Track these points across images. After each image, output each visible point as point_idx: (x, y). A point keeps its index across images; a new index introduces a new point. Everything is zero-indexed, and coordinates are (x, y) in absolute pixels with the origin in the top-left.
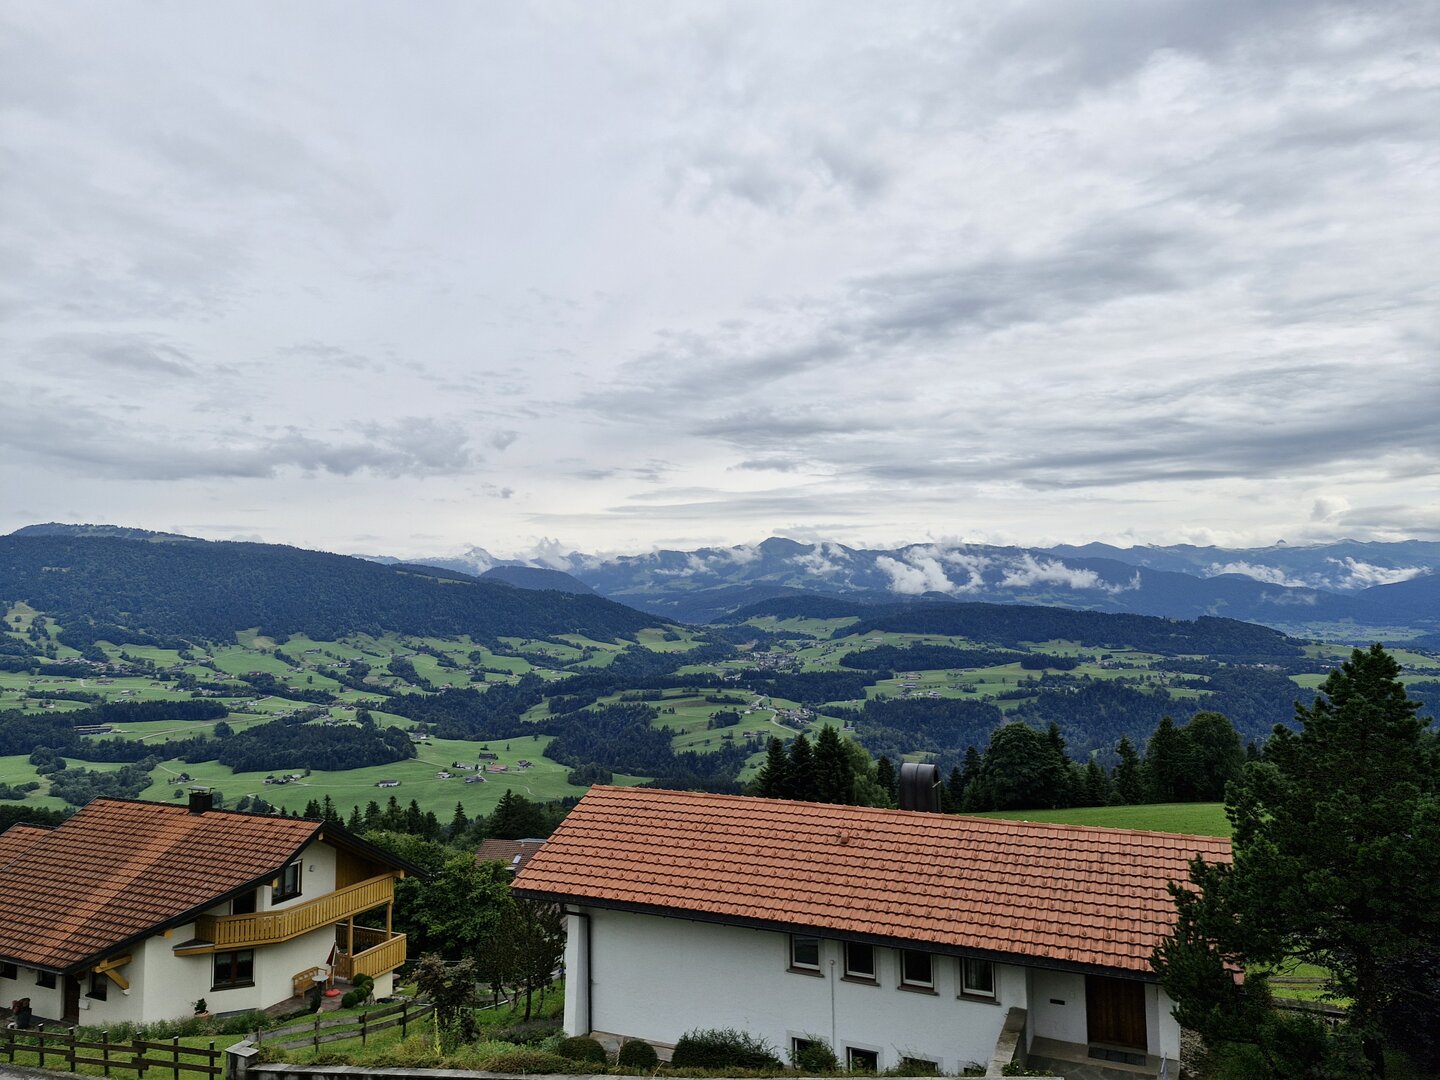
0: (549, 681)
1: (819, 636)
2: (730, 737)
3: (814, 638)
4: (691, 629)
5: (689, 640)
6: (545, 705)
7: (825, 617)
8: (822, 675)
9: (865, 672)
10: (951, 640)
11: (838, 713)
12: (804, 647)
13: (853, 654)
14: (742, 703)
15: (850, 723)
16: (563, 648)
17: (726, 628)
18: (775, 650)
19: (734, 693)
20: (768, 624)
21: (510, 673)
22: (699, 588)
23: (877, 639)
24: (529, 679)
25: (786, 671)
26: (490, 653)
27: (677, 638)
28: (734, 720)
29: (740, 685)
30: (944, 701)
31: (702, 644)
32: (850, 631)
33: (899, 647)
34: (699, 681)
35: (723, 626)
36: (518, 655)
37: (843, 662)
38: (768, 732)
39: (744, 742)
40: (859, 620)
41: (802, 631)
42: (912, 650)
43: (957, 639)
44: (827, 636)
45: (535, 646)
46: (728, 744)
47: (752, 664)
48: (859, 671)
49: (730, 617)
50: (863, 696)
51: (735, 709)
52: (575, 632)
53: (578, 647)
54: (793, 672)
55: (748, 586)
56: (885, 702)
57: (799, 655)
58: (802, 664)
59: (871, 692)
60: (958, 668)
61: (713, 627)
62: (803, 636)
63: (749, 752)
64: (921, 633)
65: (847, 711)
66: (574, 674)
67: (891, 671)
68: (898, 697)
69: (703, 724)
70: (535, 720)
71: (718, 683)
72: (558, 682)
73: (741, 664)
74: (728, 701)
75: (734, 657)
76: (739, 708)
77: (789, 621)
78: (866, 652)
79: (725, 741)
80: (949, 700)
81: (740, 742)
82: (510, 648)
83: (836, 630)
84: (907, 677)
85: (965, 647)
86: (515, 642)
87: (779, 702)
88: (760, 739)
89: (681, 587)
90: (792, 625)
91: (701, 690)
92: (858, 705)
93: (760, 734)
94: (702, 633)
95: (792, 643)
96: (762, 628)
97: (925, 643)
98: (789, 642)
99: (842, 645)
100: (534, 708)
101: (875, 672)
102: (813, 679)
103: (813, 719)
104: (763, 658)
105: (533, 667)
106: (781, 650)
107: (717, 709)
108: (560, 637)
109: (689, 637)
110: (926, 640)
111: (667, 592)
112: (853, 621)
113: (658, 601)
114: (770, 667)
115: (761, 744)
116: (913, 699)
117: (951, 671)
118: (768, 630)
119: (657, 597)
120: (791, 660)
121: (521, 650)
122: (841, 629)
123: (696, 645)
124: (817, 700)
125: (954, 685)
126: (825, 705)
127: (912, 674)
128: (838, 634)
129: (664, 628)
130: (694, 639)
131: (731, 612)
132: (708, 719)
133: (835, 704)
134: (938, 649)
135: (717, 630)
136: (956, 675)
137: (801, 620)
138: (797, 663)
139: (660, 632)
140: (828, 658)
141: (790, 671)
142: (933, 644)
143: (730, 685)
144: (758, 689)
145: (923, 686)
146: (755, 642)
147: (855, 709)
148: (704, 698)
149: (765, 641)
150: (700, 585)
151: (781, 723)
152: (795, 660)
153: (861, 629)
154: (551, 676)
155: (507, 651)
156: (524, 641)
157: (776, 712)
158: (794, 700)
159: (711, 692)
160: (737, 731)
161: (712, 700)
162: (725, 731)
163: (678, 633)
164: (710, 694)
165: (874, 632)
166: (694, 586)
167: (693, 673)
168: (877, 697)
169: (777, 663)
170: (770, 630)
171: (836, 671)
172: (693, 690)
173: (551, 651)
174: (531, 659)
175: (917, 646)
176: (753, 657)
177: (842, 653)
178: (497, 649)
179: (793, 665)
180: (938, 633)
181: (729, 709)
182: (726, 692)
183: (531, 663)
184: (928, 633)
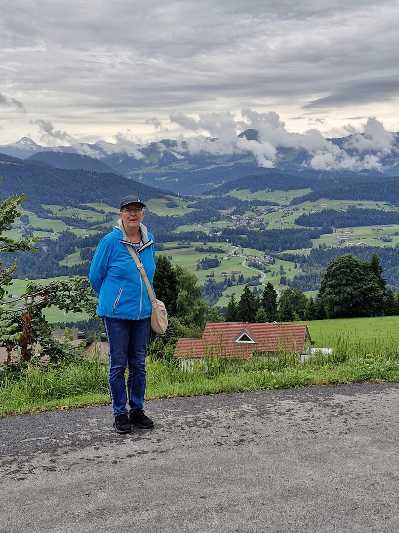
0: (80, 237)
1: (281, 203)
2: (212, 276)
3: (278, 205)
4: (186, 199)
5: (185, 207)
6: (78, 254)
7: (286, 190)
8: (281, 232)
9: (313, 229)
10: (377, 205)
11: (291, 258)
12: (269, 211)
13: (305, 216)
14: (222, 252)
15: (298, 265)
16: (90, 213)
17: (213, 198)
18: (248, 214)
19: (216, 245)
20: (243, 195)
21: (52, 231)
22: (195, 168)
23: (324, 204)
24: (65, 236)
25: (255, 229)
26: (36, 217)
27: (175, 206)
28: (215, 264)
29: (221, 239)
30: (369, 248)
31: (194, 210)
32: (304, 199)
33: (339, 211)
34: (190, 237)
35: (210, 197)
36: (57, 218)
37: (297, 222)
38: (240, 272)
39: (222, 280)
40: (312, 191)
41: (269, 200)
42: (348, 212)
43: (381, 204)
44: (288, 203)
45: (70, 212)
46: (210, 281)
47: (231, 224)
48: (308, 228)
49: (216, 190)
50: (310, 246)
51: (216, 257)
52: (100, 202)
53: (102, 212)
54: (260, 230)
55: (230, 167)
56: (326, 250)
57: (266, 217)
58: (267, 223)
59: (316, 243)
60: (380, 224)
61: (203, 197)
62: (270, 204)
63: (225, 286)
64: (356, 200)
65: (298, 257)
66: (99, 232)
67: (331, 228)
68: (335, 246)
69: (193, 267)
70: (70, 265)
71: (204, 238)
72: (86, 238)
73: (222, 224)
74: (211, 250)
75: (218, 219)
76: (219, 255)
77: (260, 192)
78: (314, 214)
79: (208, 279)
80: (371, 248)
81: (219, 279)
82: (51, 213)
83: (294, 199)
84: (343, 232)
85: (387, 209)
86: (55, 209)
87: (248, 251)
88: (233, 277)
89: (180, 167)
90: (262, 195)
91: (191, 243)
92: (306, 252)
93: (234, 273)
94: (195, 202)
95: (261, 208)
96: (240, 198)
97: (358, 207)
98: (259, 208)
99: (297, 209)
100: (69, 256)
101: (320, 228)
102: (275, 234)
103: (273, 262)
104: (239, 219)
105: (69, 227)
106: (253, 214)
107: (203, 256)
108: (88, 205)
109: (185, 205)
110: (359, 205)
111: (170, 171)
112: (307, 192)
113: (164, 178)
114: (244, 226)
115: (234, 280)
116: (346, 248)
117: (375, 227)
118: (244, 199)
119: (162, 175)
120: (259, 221)
121: (59, 214)
122: (297, 198)
123: (190, 210)
124: (277, 250)
125: (376, 237)
126: (282, 253)
127: (346, 230)
128: (295, 202)
129: (167, 199)
130: (189, 207)
131: (217, 186)
132: (196, 264)
133: (288, 252)
134: (367, 211)
135: (206, 200)
136: (378, 230)
137: (269, 191)
138: (264, 223)
139: (164, 201)
140: (287, 219)
141: (258, 229)
142: (364, 208)
143: (214, 239)
144: (234, 242)
145: (354, 238)
146: (234, 208)
147: (303, 255)
148: (194, 249)
149: (241, 207)
150: (196, 166)
151: (249, 266)
152: (262, 221)
153: (311, 198)
154: (82, 233)
155: (50, 215)
156: (61, 208)
157: (246, 258)
158: (260, 249)
159: (199, 244)
160: (217, 272)
161: (200, 250)
162: (209, 272)
163: (177, 202)
164: (198, 246)
165: (322, 199)
166: (191, 166)
167: (186, 231)
168: (320, 246)
169: (249, 223)
170: (245, 199)
171: (291, 228)
172: (186, 243)
173: (82, 215)
174: (68, 221)
175: (352, 210)
176: (232, 219)
177: (297, 215)
178: (42, 214)
179: (261, 225)
180: (369, 199)
181: (212, 256)
182: (210, 244)
183: (67, 224)
184: (361, 200)
